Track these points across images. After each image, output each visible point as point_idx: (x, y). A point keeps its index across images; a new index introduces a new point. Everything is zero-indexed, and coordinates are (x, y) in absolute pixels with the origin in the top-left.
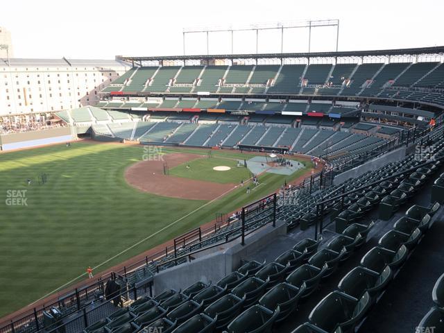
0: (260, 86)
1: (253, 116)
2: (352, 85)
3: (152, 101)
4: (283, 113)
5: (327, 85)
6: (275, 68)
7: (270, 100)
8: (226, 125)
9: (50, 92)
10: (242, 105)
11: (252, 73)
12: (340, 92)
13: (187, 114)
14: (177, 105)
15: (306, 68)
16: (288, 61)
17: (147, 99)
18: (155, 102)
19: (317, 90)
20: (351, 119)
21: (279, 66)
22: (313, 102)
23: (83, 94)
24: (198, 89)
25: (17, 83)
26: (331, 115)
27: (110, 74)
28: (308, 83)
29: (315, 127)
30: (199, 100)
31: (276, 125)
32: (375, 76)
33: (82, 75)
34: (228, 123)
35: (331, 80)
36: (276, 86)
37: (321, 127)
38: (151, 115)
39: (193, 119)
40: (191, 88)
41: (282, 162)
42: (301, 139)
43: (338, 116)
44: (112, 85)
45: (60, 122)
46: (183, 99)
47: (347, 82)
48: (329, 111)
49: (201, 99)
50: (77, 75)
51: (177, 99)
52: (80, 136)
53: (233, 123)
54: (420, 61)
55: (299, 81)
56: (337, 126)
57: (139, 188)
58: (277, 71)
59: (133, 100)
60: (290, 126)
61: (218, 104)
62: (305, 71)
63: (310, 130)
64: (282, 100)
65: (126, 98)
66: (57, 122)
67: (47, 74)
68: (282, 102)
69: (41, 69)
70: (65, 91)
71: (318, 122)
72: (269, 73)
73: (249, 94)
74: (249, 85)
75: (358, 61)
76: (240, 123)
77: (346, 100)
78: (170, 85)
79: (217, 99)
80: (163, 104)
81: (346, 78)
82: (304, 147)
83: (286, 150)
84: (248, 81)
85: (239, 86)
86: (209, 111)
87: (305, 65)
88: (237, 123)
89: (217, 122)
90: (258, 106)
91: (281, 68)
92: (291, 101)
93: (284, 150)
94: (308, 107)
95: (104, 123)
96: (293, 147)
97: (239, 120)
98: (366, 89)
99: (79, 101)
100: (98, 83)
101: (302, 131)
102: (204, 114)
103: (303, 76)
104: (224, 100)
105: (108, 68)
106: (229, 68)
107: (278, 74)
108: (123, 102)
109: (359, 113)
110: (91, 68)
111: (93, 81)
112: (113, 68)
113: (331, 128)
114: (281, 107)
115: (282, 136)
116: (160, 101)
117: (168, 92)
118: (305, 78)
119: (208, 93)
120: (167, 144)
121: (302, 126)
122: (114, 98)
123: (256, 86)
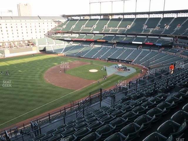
0: (123, 28)
1: (119, 44)
2: (169, 29)
3: (74, 35)
4: (133, 42)
5: (157, 28)
6: (132, 20)
7: (128, 36)
8: (106, 48)
9: (31, 31)
10: (114, 38)
11: (121, 22)
12: (163, 32)
13: (88, 42)
14: (84, 38)
15: (147, 20)
16: (139, 16)
17: (72, 35)
18: (75, 36)
19: (151, 31)
20: (167, 46)
21: (134, 19)
22: (149, 37)
23: (46, 32)
24: (94, 30)
25: (17, 27)
26: (157, 44)
27: (59, 23)
28: (148, 28)
29: (149, 50)
30: (95, 35)
31: (129, 48)
32: (183, 24)
33: (46, 23)
34: (107, 46)
35: (159, 26)
36: (131, 28)
37: (151, 50)
38: (73, 42)
39: (91, 44)
40: (91, 29)
41: (125, 69)
42: (140, 56)
43: (161, 45)
44: (57, 28)
45: (33, 45)
46: (87, 35)
47: (167, 27)
48: (156, 42)
49: (96, 35)
50: (43, 23)
51: (85, 34)
52: (40, 51)
53: (109, 47)
55: (143, 26)
56: (160, 50)
57: (47, 80)
58: (133, 21)
59: (66, 35)
60: (136, 49)
61: (103, 37)
62: (147, 21)
63: (146, 51)
64: (134, 36)
65: (63, 34)
66: (31, 45)
67: (30, 23)
68: (134, 37)
69: (27, 21)
70: (38, 31)
71: (151, 47)
72: (128, 22)
73: (117, 32)
74: (118, 29)
75: (175, 16)
76: (113, 47)
77: (166, 36)
78: (82, 28)
79: (103, 35)
80: (78, 37)
81: (167, 25)
82: (140, 60)
83: (131, 62)
84: (118, 26)
85: (113, 28)
86: (98, 41)
87: (147, 18)
88: (111, 47)
89: (102, 46)
90: (122, 38)
91: (135, 20)
92: (138, 36)
93: (129, 61)
94: (146, 39)
95: (51, 45)
96: (135, 60)
97: (112, 45)
98: (177, 31)
99: (44, 35)
100: (53, 27)
101: (142, 52)
102: (96, 42)
103: (145, 24)
104: (106, 35)
105: (58, 20)
106: (110, 20)
107: (133, 23)
108: (62, 36)
109: (172, 43)
110: (50, 20)
111: (51, 26)
112: (60, 20)
113: (157, 51)
114: (132, 39)
115: (131, 54)
116: (77, 35)
117: (80, 31)
118: (146, 25)
119: (98, 32)
120: (76, 56)
121: (142, 49)
122: (58, 34)
123: (121, 28)
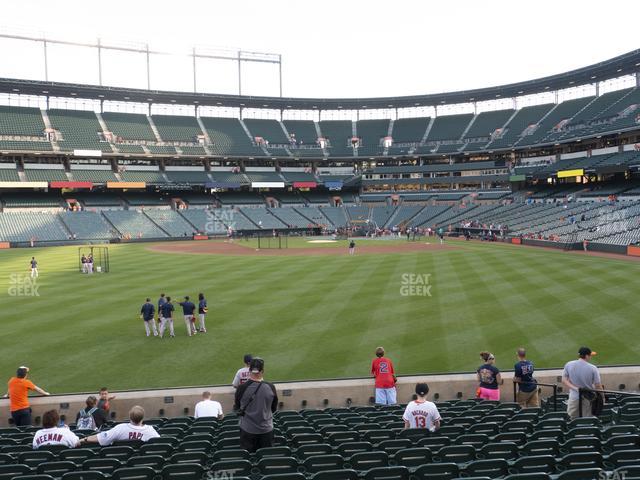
0: (191, 145)
4: (255, 185)
7: (212, 169)
10: (164, 176)
20: (350, 190)
22: (282, 169)
26: (329, 185)
29: (302, 206)
30: (68, 167)
37: (311, 205)
39: (69, 205)
43: (340, 185)
48: (318, 181)
54: (401, 116)
64: (234, 168)
68: (236, 172)
73: (179, 153)
79: (109, 167)
84: (158, 137)
85: (148, 143)
86: (110, 185)
87: (236, 120)
88: (168, 209)
89: (126, 209)
91: (200, 122)
92: (247, 169)
94: (281, 176)
104: (122, 168)
106: (99, 116)
113: (329, 205)
121: (283, 206)
123: (182, 144)
